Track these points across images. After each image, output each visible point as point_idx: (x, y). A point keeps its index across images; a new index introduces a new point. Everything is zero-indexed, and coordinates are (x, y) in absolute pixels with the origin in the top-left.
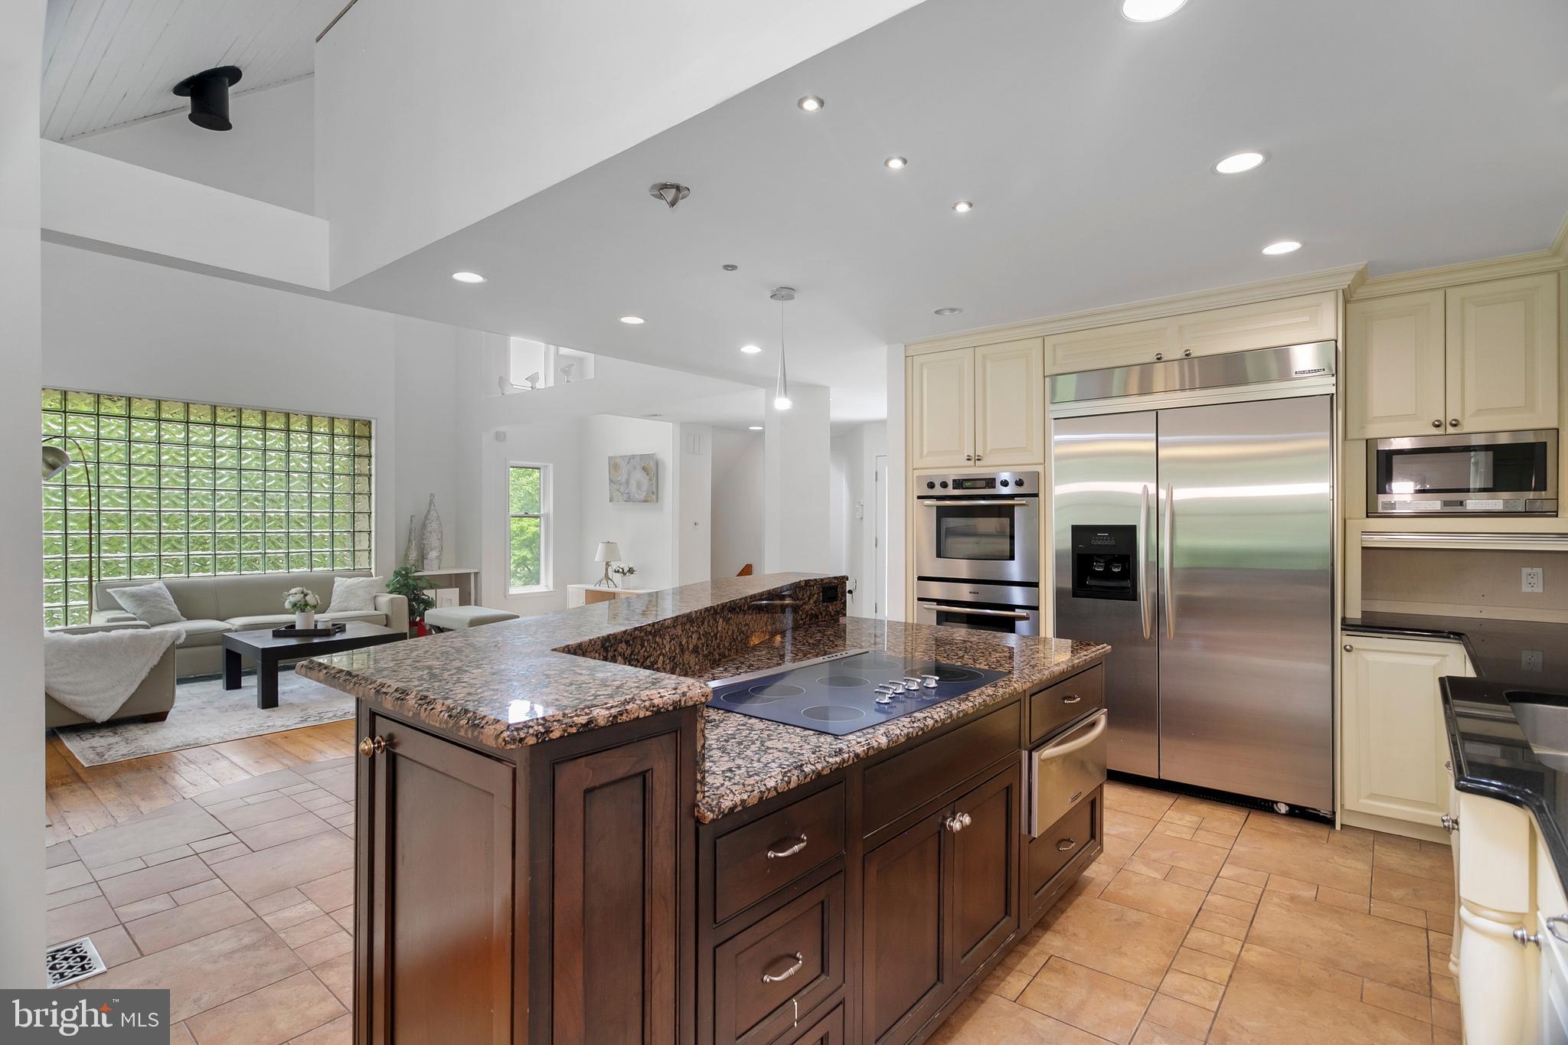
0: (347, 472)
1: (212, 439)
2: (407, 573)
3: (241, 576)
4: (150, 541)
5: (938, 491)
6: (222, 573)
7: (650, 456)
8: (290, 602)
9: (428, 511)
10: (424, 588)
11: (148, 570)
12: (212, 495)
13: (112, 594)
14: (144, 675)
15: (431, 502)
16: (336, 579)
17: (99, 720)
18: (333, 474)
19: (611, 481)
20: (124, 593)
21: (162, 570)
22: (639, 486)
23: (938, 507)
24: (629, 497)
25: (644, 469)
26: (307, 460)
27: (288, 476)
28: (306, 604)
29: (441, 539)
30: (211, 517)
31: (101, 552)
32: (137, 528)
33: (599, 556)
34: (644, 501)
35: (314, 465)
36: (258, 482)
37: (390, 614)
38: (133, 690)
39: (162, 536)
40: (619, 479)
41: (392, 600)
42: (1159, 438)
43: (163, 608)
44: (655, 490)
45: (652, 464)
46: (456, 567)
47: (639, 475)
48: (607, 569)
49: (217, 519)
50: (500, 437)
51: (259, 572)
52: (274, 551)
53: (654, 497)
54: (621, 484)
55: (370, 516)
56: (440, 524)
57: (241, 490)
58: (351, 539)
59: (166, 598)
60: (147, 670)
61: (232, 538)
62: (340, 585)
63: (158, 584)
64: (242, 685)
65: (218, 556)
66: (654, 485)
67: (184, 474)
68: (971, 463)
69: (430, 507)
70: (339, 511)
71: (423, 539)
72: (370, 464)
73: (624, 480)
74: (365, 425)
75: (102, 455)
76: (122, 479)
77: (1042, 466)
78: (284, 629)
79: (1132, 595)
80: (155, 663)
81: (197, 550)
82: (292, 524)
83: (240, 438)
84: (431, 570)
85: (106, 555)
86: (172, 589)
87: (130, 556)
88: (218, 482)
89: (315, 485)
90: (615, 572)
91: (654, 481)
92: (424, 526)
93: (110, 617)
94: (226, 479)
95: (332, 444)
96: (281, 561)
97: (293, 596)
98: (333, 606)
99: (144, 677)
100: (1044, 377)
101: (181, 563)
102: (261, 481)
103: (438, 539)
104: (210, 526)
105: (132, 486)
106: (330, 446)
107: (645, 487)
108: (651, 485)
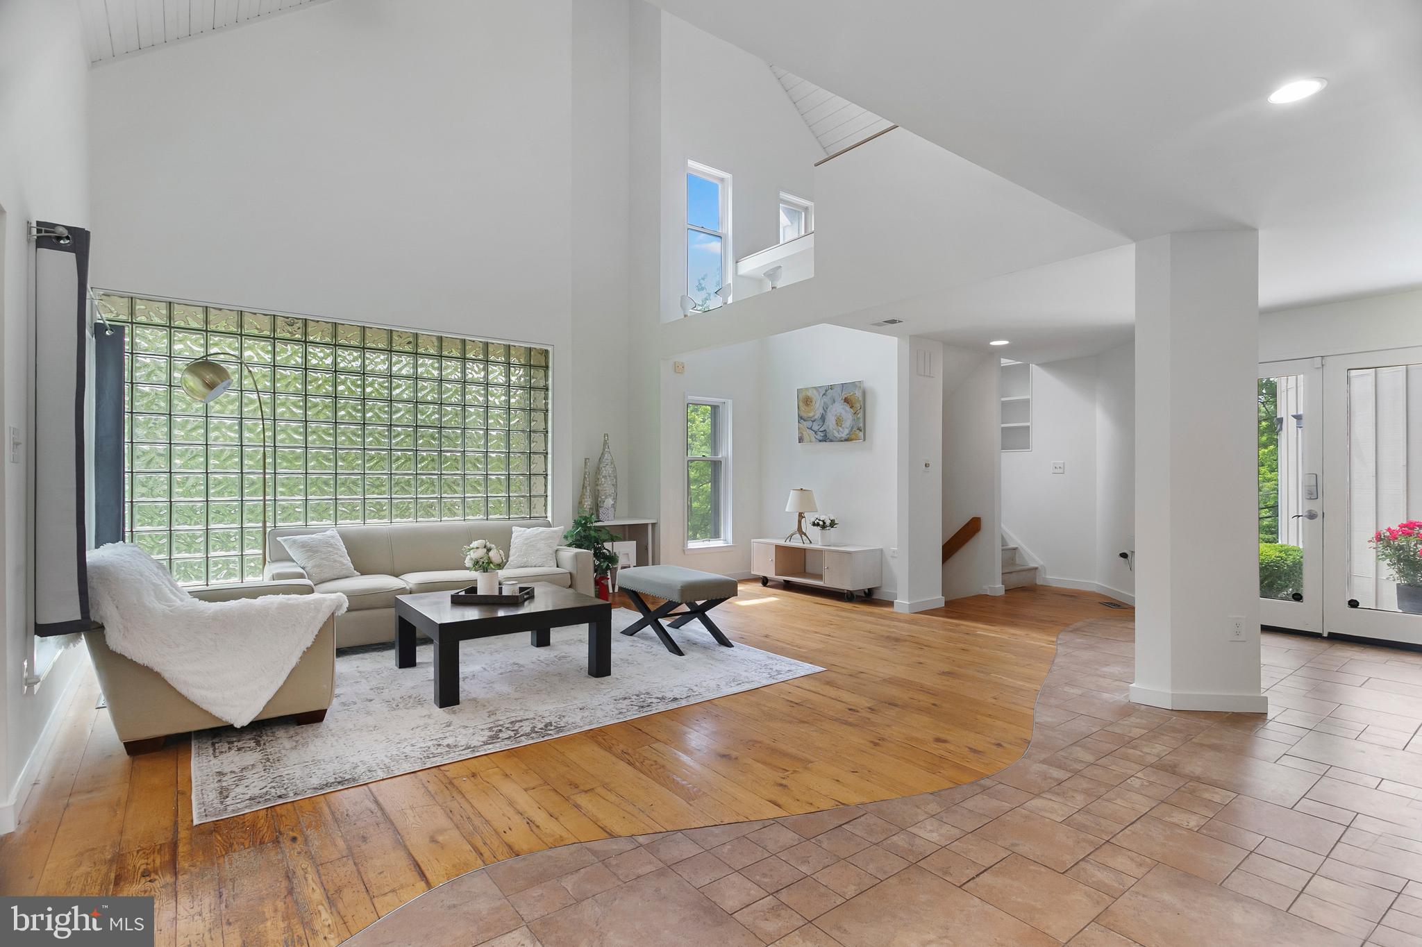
0: (523, 407)
1: (388, 368)
2: (585, 523)
3: (418, 524)
4: (326, 483)
6: (398, 520)
7: (853, 385)
8: (471, 559)
9: (602, 454)
10: (605, 541)
11: (325, 515)
12: (388, 430)
13: (282, 543)
14: (294, 660)
15: (605, 443)
16: (514, 529)
17: (238, 725)
18: (509, 408)
19: (801, 418)
20: (294, 542)
21: (338, 515)
22: (839, 422)
24: (826, 436)
25: (846, 400)
26: (483, 392)
27: (464, 410)
28: (490, 562)
29: (615, 486)
30: (386, 457)
31: (278, 494)
32: (314, 468)
33: (791, 505)
34: (846, 440)
35: (490, 398)
36: (433, 417)
37: (574, 572)
38: (281, 683)
39: (338, 477)
40: (811, 415)
41: (576, 555)
43: (335, 561)
44: (861, 425)
45: (858, 394)
46: (629, 517)
47: (839, 409)
48: (800, 522)
49: (393, 458)
50: (678, 368)
51: (435, 519)
52: (450, 496)
53: (861, 435)
54: (813, 421)
55: (546, 457)
56: (615, 469)
57: (417, 426)
58: (526, 483)
59: (339, 549)
60: (298, 654)
61: (408, 481)
62: (520, 536)
63: (332, 532)
64: (418, 660)
65: (394, 501)
66: (861, 420)
67: (360, 407)
69: (604, 450)
70: (515, 450)
71: (597, 485)
72: (546, 398)
73: (818, 416)
74: (541, 354)
75: (278, 385)
76: (299, 411)
78: (463, 593)
80: (309, 644)
81: (373, 493)
82: (468, 465)
83: (416, 366)
84: (609, 520)
85: (282, 497)
86: (345, 538)
87: (306, 500)
88: (394, 417)
89: (491, 421)
90: (814, 524)
91: (860, 415)
92: (598, 470)
93: (275, 572)
94: (402, 413)
95: (508, 375)
96: (457, 507)
97: (475, 552)
98: (512, 561)
99: (294, 665)
101: (358, 508)
102: (437, 416)
103: (613, 485)
104: (387, 466)
105: (308, 420)
106: (506, 376)
107: (848, 423)
108: (856, 420)
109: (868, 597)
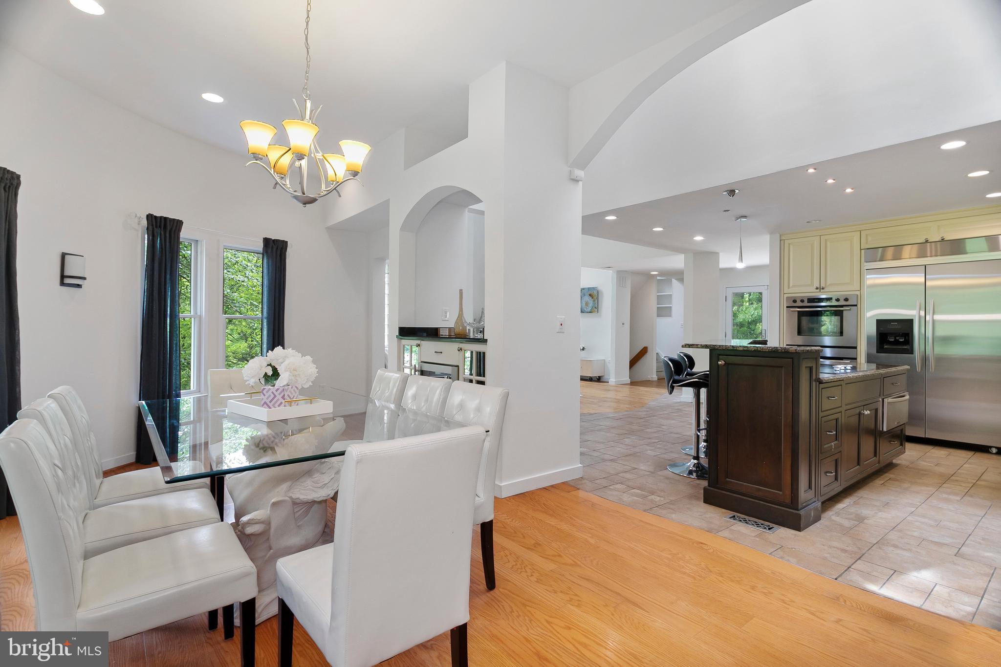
5: (799, 304)
7: (593, 288)
22: (587, 304)
23: (798, 312)
25: (590, 295)
34: (590, 312)
42: (927, 276)
44: (597, 306)
45: (595, 292)
47: (587, 298)
53: (596, 310)
66: (597, 304)
68: (818, 290)
77: (859, 292)
79: (911, 351)
91: (596, 302)
100: (861, 250)
107: (591, 305)
108: (594, 304)
109: (599, 379)
